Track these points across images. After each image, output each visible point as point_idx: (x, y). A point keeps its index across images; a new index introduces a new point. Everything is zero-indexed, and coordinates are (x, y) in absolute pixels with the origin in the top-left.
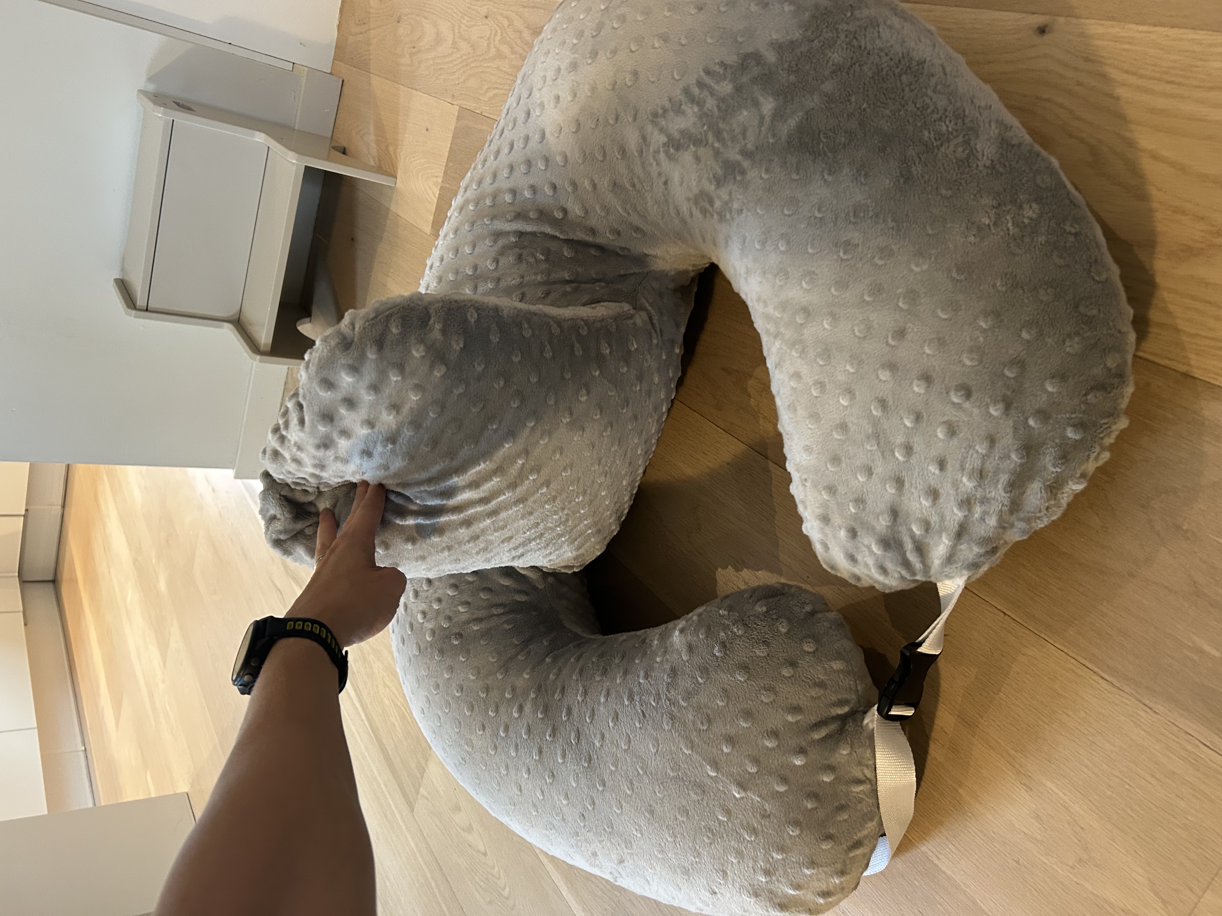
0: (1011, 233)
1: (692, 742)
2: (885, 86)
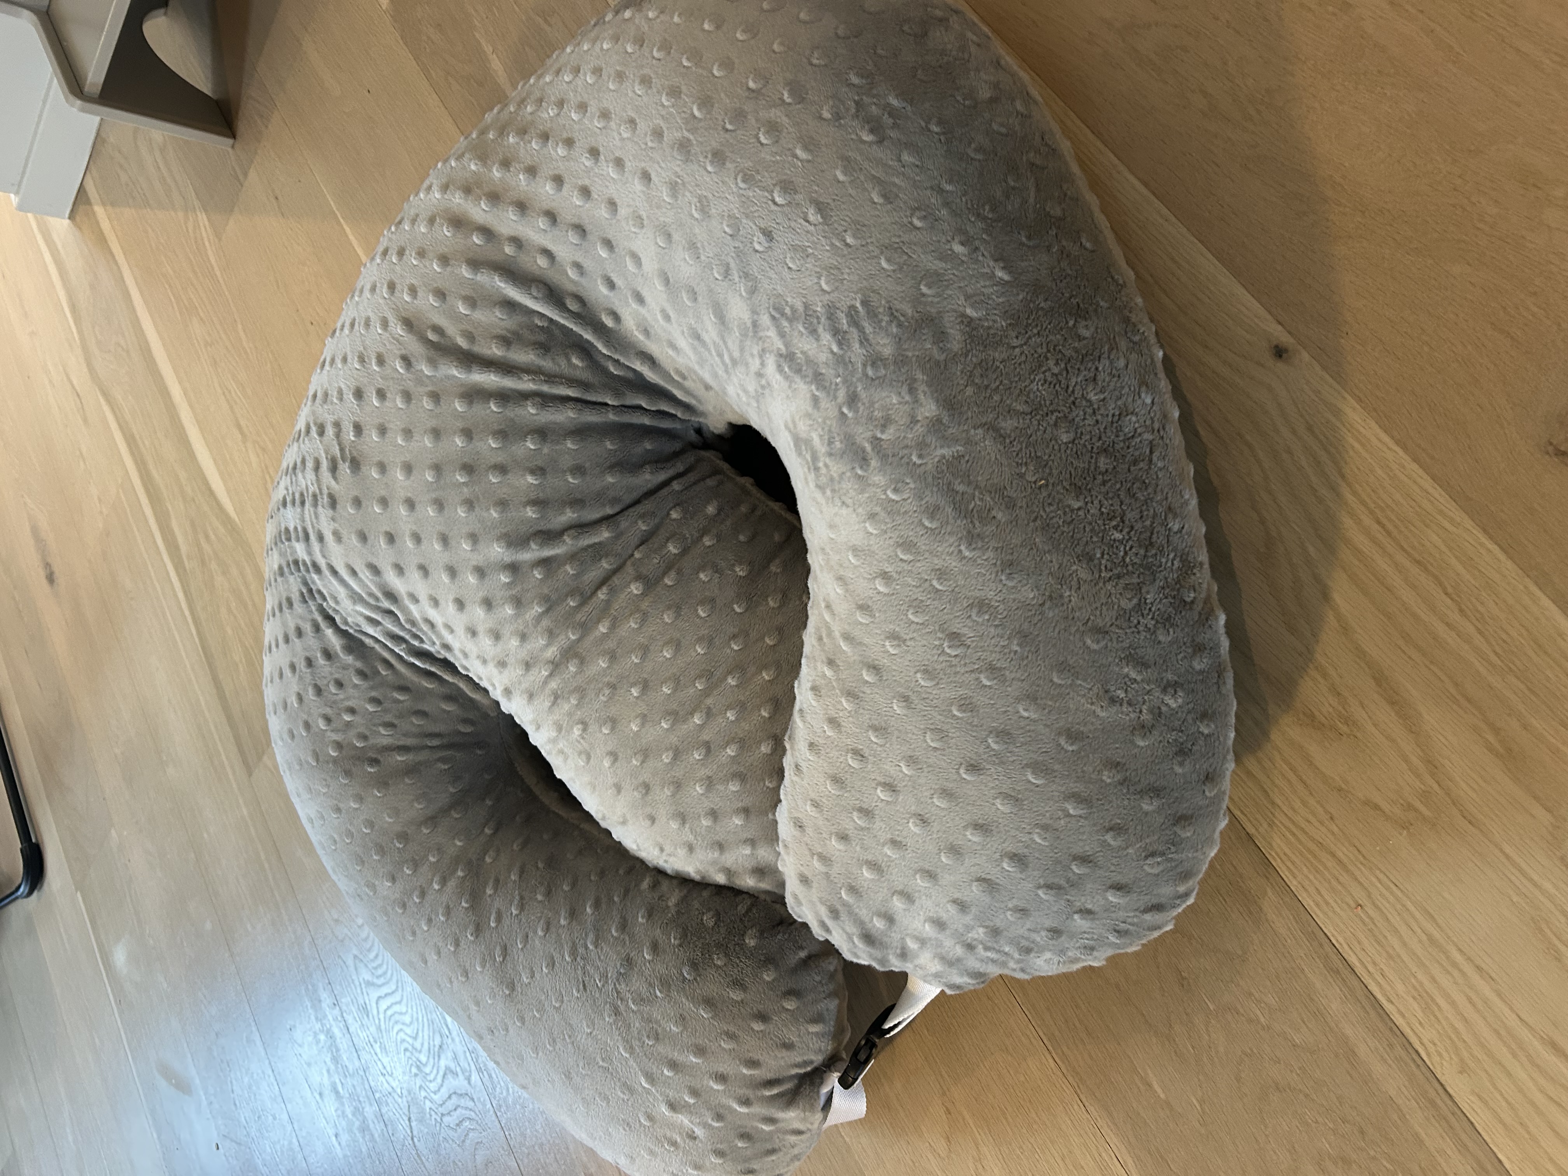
0: (1142, 718)
1: (631, 1047)
2: (1075, 463)
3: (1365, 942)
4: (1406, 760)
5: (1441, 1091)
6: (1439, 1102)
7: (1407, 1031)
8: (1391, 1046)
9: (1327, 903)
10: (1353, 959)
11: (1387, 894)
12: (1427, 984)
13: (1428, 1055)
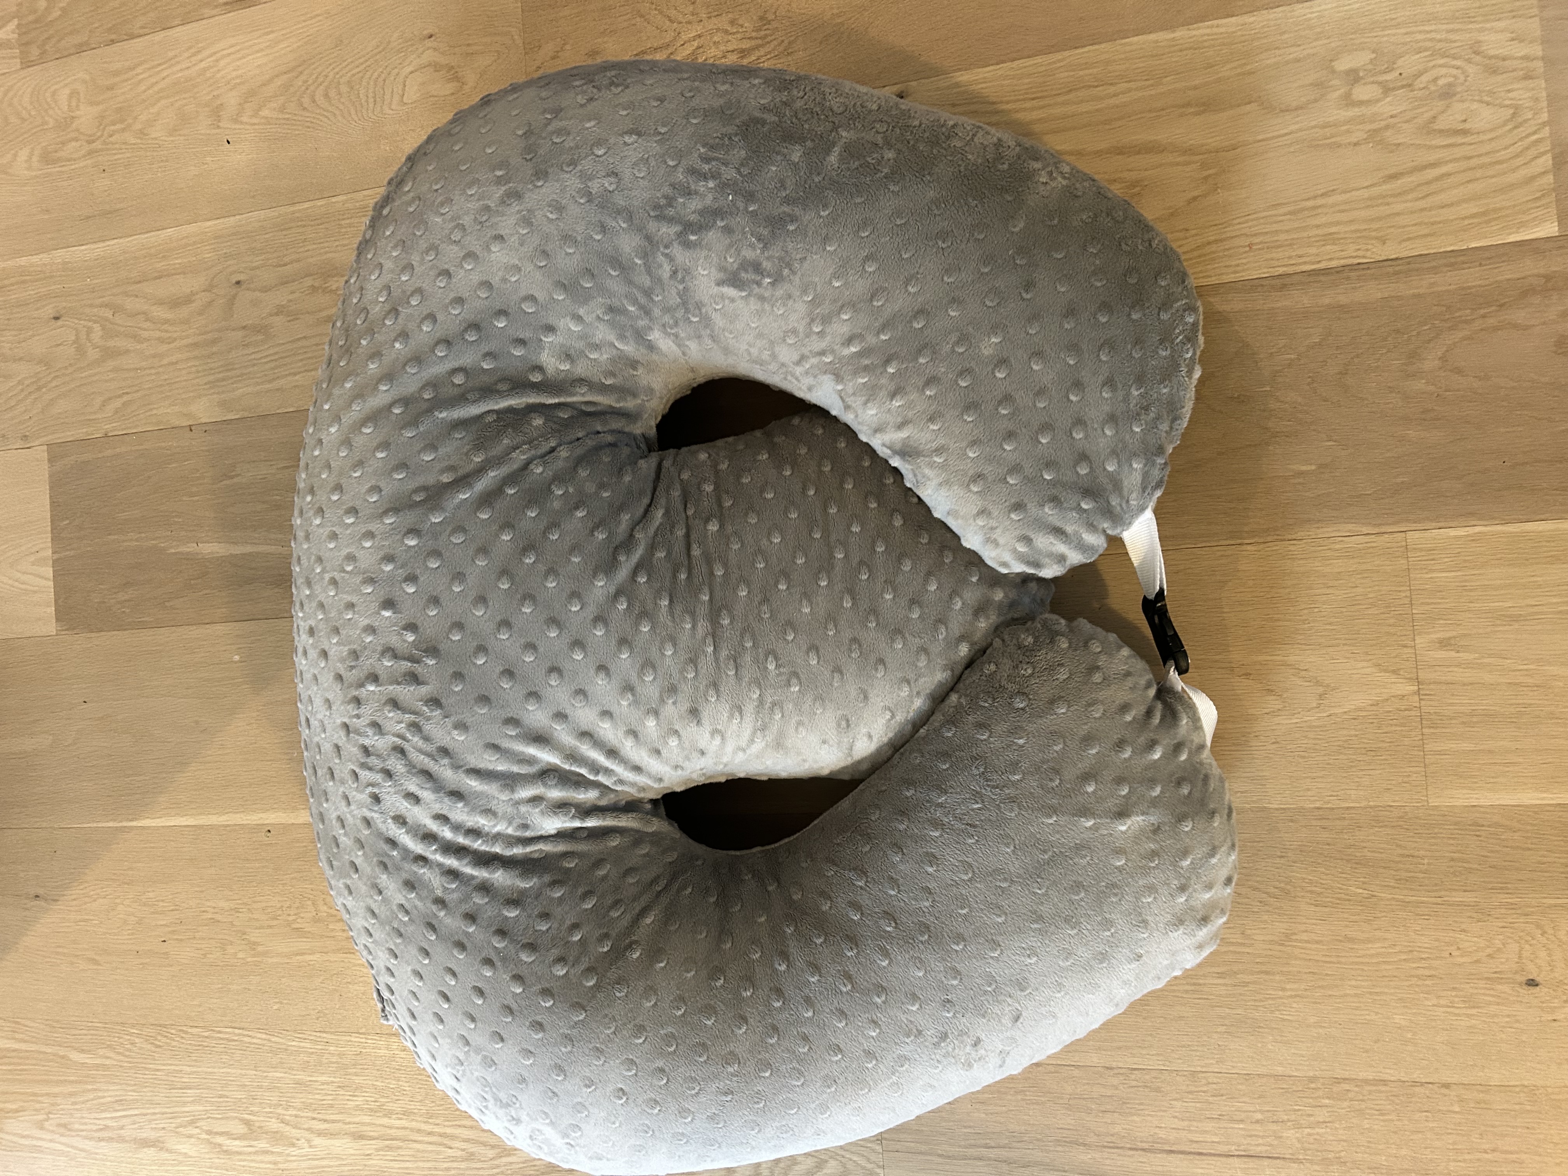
1: (1050, 807)
3: (1274, 255)
4: (1178, 164)
5: (1389, 263)
6: (1397, 268)
7: (1343, 262)
8: (1348, 278)
9: (1238, 265)
10: (1281, 270)
11: (1250, 224)
12: (1320, 232)
13: (1364, 257)
